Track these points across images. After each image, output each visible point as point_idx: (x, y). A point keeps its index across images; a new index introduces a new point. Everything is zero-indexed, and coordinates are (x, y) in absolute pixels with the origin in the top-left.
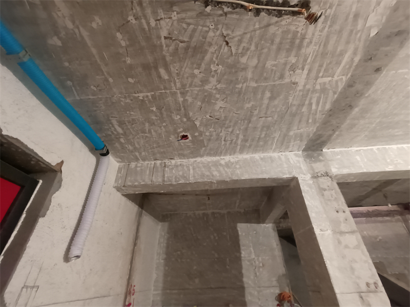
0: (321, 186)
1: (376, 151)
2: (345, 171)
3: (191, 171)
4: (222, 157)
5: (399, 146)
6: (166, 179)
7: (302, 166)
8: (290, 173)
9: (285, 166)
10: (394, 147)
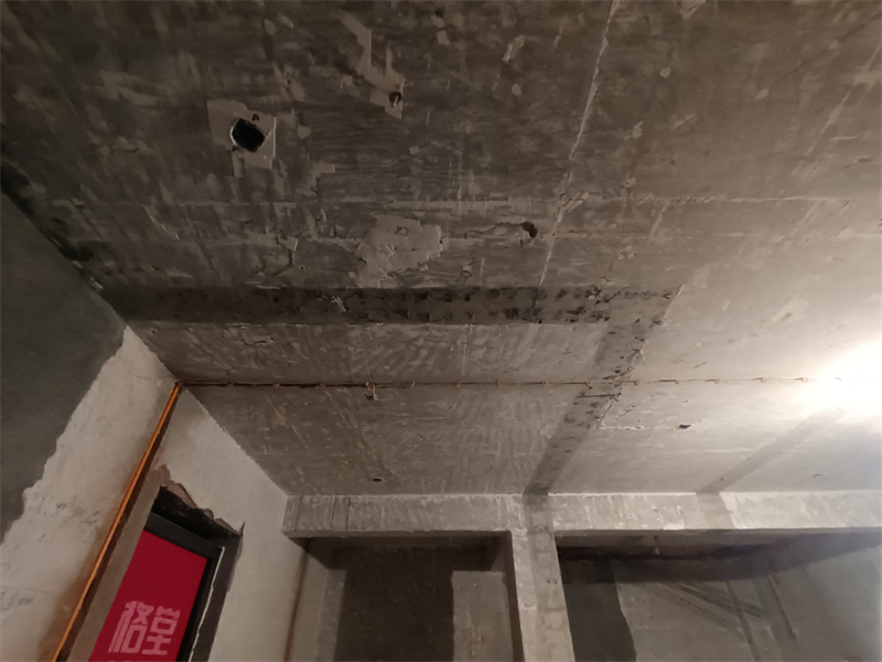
0: (537, 546)
1: (610, 500)
2: (569, 527)
3: (383, 514)
4: (424, 496)
5: (639, 494)
6: (349, 524)
7: (519, 516)
8: (503, 525)
9: (500, 514)
10: (632, 495)
